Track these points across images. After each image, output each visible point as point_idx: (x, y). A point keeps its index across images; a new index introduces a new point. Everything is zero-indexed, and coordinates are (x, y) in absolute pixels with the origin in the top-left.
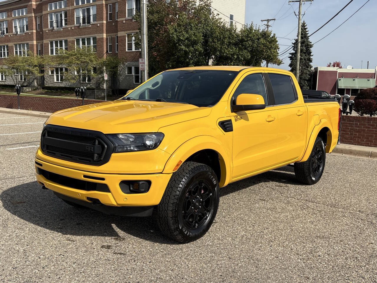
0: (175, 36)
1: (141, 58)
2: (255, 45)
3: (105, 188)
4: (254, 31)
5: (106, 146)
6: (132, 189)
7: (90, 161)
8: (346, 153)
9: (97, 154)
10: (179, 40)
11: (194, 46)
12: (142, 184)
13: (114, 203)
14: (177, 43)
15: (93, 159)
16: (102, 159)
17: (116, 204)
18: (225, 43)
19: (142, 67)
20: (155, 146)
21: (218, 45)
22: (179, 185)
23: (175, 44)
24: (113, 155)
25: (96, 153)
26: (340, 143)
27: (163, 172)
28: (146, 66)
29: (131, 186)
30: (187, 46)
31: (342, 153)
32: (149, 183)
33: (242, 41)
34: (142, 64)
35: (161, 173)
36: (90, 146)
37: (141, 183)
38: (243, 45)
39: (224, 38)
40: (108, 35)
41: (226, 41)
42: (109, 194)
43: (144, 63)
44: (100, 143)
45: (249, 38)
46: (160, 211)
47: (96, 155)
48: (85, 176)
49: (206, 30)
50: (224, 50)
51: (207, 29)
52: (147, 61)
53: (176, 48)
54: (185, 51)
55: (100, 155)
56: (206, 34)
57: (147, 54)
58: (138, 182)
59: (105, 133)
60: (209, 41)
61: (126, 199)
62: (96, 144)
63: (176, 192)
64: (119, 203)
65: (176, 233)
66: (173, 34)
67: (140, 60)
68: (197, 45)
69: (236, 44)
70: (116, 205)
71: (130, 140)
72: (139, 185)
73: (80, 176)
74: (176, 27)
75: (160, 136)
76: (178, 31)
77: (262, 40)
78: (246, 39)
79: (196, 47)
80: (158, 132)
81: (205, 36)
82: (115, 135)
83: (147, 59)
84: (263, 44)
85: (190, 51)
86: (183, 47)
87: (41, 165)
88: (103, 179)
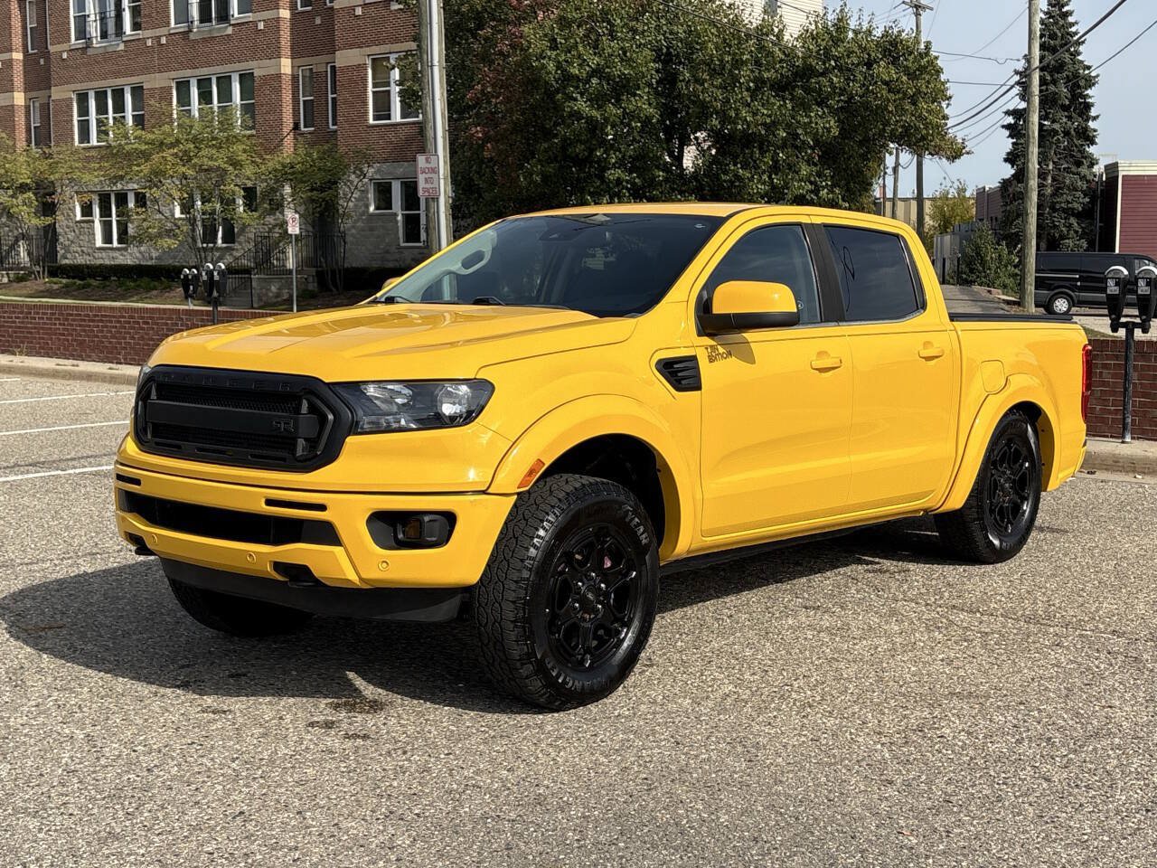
0: (551, 66)
1: (423, 150)
2: (855, 88)
3: (326, 534)
4: (851, 35)
5: (331, 417)
6: (401, 536)
7: (284, 460)
8: (1146, 471)
9: (306, 439)
10: (567, 78)
11: (625, 97)
12: (430, 521)
13: (352, 576)
14: (557, 91)
15: (294, 454)
16: (319, 453)
17: (357, 578)
18: (739, 82)
19: (428, 186)
20: (468, 417)
21: (712, 93)
22: (537, 530)
23: (550, 94)
24: (350, 440)
25: (301, 436)
26: (1133, 438)
27: (490, 491)
28: (442, 182)
29: (399, 527)
30: (598, 100)
31: (1134, 471)
32: (450, 518)
33: (806, 72)
34: (427, 176)
35: (484, 492)
36: (285, 417)
37: (426, 519)
38: (807, 90)
39: (738, 63)
40: (299, 61)
41: (745, 73)
42: (337, 550)
43: (435, 171)
44: (313, 409)
45: (833, 63)
46: (480, 605)
47: (301, 442)
48: (270, 502)
49: (668, 35)
50: (737, 110)
51: (671, 33)
52: (445, 162)
53: (558, 108)
54: (590, 120)
55: (312, 443)
56: (669, 54)
57: (444, 138)
58: (418, 517)
59: (327, 381)
60: (681, 78)
61: (385, 565)
62: (302, 412)
63: (527, 549)
64: (364, 576)
65: (527, 670)
66: (541, 56)
67: (421, 159)
68: (635, 95)
69: (781, 87)
70: (358, 583)
71: (396, 400)
72: (421, 523)
73: (254, 502)
74: (556, 31)
75: (483, 389)
76: (561, 43)
77: (883, 70)
78: (820, 67)
79: (632, 104)
80: (477, 377)
81: (666, 58)
82: (356, 387)
83: (445, 157)
84: (886, 83)
85: (606, 119)
86: (582, 105)
87: (137, 482)
88: (322, 508)
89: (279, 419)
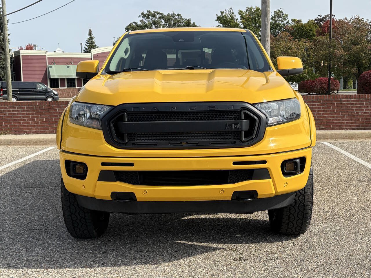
5: (256, 119)
16: (254, 137)
24: (267, 129)
25: (243, 130)
27: (311, 146)
36: (233, 122)
42: (270, 180)
44: (247, 116)
47: (243, 133)
48: (235, 163)
59: (250, 103)
61: (286, 184)
62: (242, 119)
70: (274, 194)
72: (295, 163)
73: (227, 164)
87: (131, 165)
88: (264, 162)
89: (230, 123)
